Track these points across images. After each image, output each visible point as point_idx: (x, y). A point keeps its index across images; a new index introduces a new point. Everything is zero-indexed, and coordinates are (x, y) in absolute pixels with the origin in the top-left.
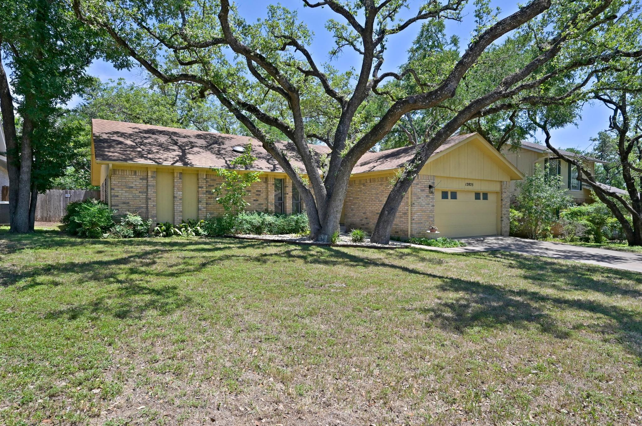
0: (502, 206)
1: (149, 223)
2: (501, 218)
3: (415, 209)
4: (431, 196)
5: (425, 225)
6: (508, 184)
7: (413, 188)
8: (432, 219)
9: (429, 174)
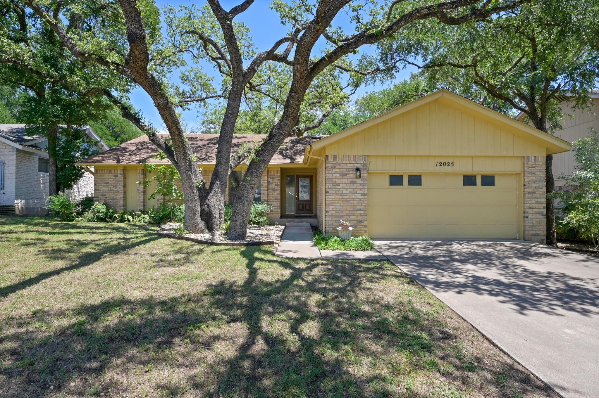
0: (524, 195)
1: (111, 211)
2: (524, 212)
3: (330, 198)
4: (359, 181)
5: (349, 219)
6: (540, 160)
7: (327, 172)
8: (362, 212)
9: (355, 153)
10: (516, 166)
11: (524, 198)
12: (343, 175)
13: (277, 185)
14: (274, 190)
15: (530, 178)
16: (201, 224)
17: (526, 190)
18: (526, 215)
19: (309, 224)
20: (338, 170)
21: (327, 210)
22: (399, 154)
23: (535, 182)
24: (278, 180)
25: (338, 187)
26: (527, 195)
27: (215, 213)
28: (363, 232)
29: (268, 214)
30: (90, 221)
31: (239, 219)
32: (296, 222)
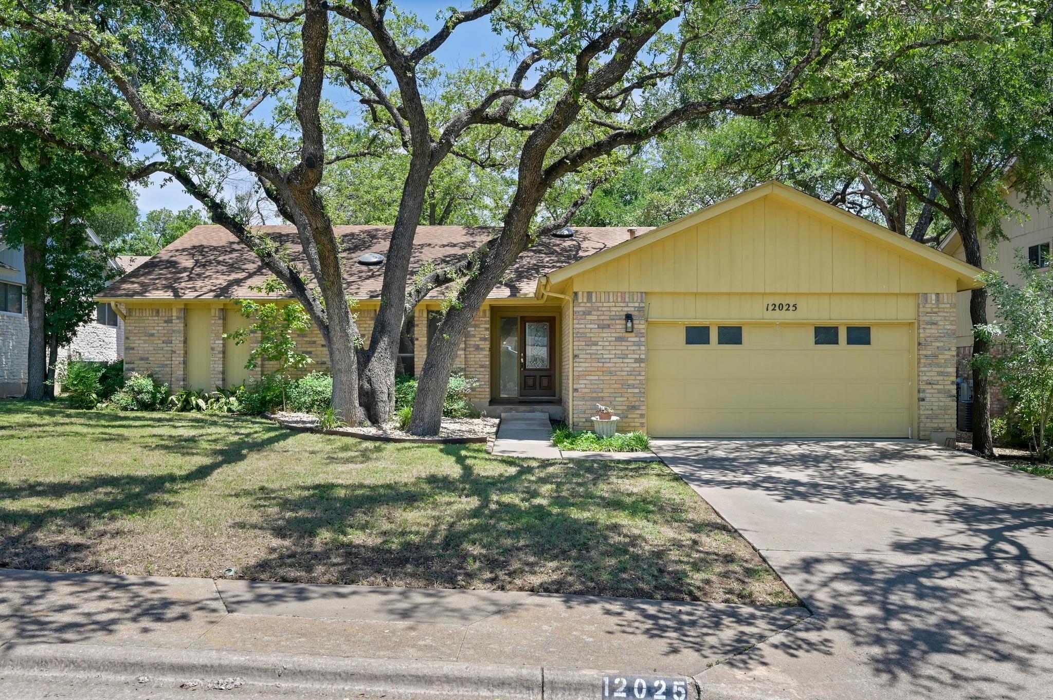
0: (919, 359)
1: (163, 390)
2: (919, 392)
3: (581, 367)
4: (632, 338)
5: (614, 403)
6: (945, 301)
7: (575, 321)
8: (637, 391)
9: (624, 288)
10: (906, 311)
11: (919, 367)
12: (602, 327)
13: (485, 339)
14: (478, 348)
15: (928, 331)
16: (360, 413)
17: (921, 352)
18: (922, 395)
19: (546, 416)
20: (595, 318)
21: (575, 387)
22: (700, 290)
23: (937, 339)
24: (486, 329)
25: (594, 348)
26: (922, 361)
27: (382, 392)
28: (638, 424)
29: (465, 395)
30: (125, 409)
31: (429, 402)
32: (521, 412)
